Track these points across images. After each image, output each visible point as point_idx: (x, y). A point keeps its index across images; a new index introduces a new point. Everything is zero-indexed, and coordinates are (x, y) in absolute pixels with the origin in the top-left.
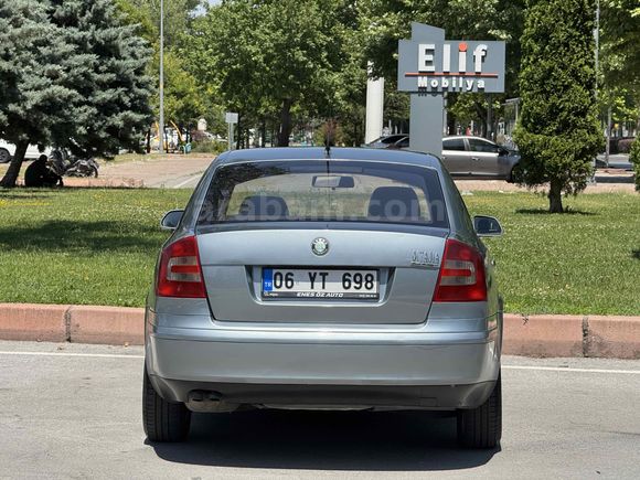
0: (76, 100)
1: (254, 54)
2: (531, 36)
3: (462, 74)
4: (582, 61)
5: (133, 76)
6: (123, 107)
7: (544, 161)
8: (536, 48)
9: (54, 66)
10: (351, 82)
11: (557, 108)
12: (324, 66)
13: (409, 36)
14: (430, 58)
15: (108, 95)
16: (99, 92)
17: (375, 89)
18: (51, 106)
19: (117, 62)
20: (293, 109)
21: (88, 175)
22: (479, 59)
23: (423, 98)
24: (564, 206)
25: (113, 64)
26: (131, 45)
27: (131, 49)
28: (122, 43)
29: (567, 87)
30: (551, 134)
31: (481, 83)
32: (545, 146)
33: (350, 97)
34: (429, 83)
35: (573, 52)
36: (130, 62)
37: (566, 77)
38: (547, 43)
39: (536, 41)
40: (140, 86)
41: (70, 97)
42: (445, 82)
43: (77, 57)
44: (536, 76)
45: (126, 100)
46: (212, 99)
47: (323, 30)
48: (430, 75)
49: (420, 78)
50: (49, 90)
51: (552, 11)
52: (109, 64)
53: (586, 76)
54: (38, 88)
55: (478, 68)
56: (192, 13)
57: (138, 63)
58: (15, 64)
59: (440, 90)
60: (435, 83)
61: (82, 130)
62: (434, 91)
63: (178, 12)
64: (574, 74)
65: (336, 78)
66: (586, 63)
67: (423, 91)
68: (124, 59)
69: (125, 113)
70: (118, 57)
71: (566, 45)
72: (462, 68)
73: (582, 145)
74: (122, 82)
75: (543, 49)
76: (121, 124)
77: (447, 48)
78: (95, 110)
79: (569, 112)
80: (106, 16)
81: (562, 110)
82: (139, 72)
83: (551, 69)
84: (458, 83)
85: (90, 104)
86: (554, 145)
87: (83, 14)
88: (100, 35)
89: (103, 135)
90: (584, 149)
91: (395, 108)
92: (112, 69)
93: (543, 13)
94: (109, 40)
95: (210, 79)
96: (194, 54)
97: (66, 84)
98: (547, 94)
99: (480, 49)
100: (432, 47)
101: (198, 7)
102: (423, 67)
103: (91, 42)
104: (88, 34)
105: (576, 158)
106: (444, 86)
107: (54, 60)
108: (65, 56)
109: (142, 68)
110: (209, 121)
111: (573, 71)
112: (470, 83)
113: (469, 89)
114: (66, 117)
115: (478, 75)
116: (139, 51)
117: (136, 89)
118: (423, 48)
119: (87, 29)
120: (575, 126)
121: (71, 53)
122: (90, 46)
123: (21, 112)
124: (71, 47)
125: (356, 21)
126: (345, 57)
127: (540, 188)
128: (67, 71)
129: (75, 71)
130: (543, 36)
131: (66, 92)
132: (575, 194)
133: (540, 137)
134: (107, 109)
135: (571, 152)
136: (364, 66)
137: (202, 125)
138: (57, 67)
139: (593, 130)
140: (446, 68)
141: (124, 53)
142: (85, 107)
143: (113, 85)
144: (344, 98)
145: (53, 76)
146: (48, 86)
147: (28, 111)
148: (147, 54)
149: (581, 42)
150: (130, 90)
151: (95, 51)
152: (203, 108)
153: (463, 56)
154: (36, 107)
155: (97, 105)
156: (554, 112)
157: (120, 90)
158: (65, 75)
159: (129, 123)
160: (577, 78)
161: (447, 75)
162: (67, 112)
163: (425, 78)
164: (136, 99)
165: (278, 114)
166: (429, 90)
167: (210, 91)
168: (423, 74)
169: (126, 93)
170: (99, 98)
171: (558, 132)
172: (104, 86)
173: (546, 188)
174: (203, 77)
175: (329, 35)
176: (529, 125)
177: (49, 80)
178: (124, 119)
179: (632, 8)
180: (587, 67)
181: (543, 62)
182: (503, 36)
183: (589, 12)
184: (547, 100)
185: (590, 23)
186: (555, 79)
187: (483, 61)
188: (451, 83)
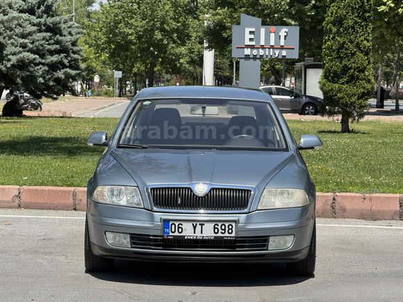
0: (37, 61)
1: (131, 35)
2: (331, 22)
3: (272, 47)
4: (362, 38)
5: (70, 47)
6: (64, 66)
7: (339, 100)
8: (334, 30)
9: (24, 40)
10: (192, 53)
11: (347, 67)
12: (174, 42)
13: (238, 23)
14: (252, 36)
15: (55, 58)
16: (49, 57)
17: (209, 57)
18: (22, 65)
19: (60, 38)
20: (156, 69)
21: (36, 109)
22: (282, 38)
23: (247, 62)
24: (351, 129)
25: (58, 39)
26: (69, 27)
27: (69, 30)
28: (63, 26)
29: (353, 54)
30: (343, 84)
31: (284, 53)
32: (340, 91)
33: (192, 62)
34: (251, 52)
35: (357, 32)
36: (68, 38)
37: (352, 48)
38: (341, 27)
39: (334, 25)
40: (74, 53)
41: (34, 59)
42: (261, 52)
43: (39, 34)
44: (334, 48)
45: (66, 61)
46: (104, 63)
47: (174, 19)
48: (252, 47)
49: (246, 49)
50: (21, 55)
51: (344, 6)
52: (55, 39)
53: (365, 47)
54: (14, 54)
55: (282, 43)
56: (90, 8)
57: (73, 39)
58: (4, 39)
59: (258, 57)
60: (255, 52)
61: (41, 80)
62: (255, 58)
63: (81, 7)
64: (358, 46)
65: (183, 50)
66: (365, 39)
67: (247, 57)
68: (65, 36)
69: (66, 70)
70: (61, 35)
71: (353, 28)
72: (272, 43)
73: (362, 90)
74: (63, 50)
75: (338, 30)
76: (63, 77)
77: (263, 30)
78: (46, 68)
79: (355, 70)
80: (53, 8)
81: (350, 68)
82: (74, 44)
83: (344, 43)
84: (269, 52)
85: (43, 64)
86: (346, 90)
87: (39, 8)
88: (50, 20)
89: (51, 83)
90: (363, 93)
91: (219, 69)
92: (57, 42)
93: (339, 8)
94: (55, 24)
95: (103, 50)
96: (93, 34)
97: (31, 51)
98: (341, 59)
99: (283, 31)
100: (253, 30)
101: (94, 4)
102: (248, 42)
103: (44, 25)
104: (42, 20)
105: (358, 99)
106: (261, 54)
107: (23, 36)
108: (30, 34)
109: (76, 41)
110: (101, 77)
111: (357, 44)
112: (277, 52)
113: (276, 56)
114: (31, 72)
115: (282, 48)
116: (73, 31)
117: (72, 55)
118: (247, 30)
119: (42, 17)
120: (358, 78)
121: (34, 32)
122: (44, 28)
123: (4, 69)
124: (35, 28)
125: (196, 14)
126: (189, 37)
127: (336, 118)
128: (32, 43)
129: (37, 43)
130: (339, 22)
131: (32, 56)
132: (358, 121)
133: (337, 86)
134: (54, 67)
135: (355, 95)
136: (201, 43)
137: (97, 79)
138: (26, 41)
139: (369, 81)
140: (262, 43)
141: (65, 32)
142: (41, 66)
143: (58, 52)
144: (188, 63)
145: (24, 46)
146: (20, 52)
147: (8, 68)
148: (79, 33)
149: (362, 26)
150: (68, 56)
151: (46, 31)
152: (99, 68)
153: (272, 35)
154: (13, 66)
155: (48, 65)
156: (345, 69)
157: (62, 55)
158: (31, 46)
159: (68, 76)
160: (359, 48)
161: (263, 47)
162: (31, 69)
163: (249, 49)
164: (72, 61)
165: (146, 73)
166: (251, 56)
167: (103, 58)
168: (248, 46)
169: (66, 57)
170: (49, 60)
171: (347, 82)
172: (52, 53)
173: (340, 117)
174: (99, 49)
175: (178, 22)
176: (330, 78)
177: (21, 49)
178: (65, 73)
179: (379, 5)
180: (365, 42)
181: (338, 38)
182: (293, 23)
183: (367, 8)
184: (341, 63)
185: (367, 15)
186: (346, 49)
187: (285, 39)
188: (265, 53)
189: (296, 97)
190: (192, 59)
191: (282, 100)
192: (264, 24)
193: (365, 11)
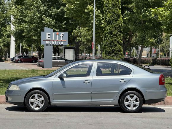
2: (107, 33)
3: (57, 40)
4: (120, 39)
8: (109, 36)
13: (43, 31)
14: (49, 36)
22: (61, 37)
23: (47, 46)
29: (116, 45)
30: (112, 56)
31: (62, 43)
34: (49, 42)
35: (118, 37)
37: (116, 43)
38: (112, 35)
39: (109, 34)
42: (53, 42)
44: (109, 42)
48: (49, 40)
49: (47, 41)
51: (113, 27)
55: (61, 39)
59: (52, 44)
60: (50, 42)
62: (50, 45)
64: (118, 42)
67: (47, 45)
71: (116, 35)
72: (57, 39)
75: (110, 36)
79: (117, 51)
81: (115, 50)
83: (113, 41)
84: (56, 43)
99: (62, 34)
100: (50, 33)
102: (47, 39)
106: (53, 43)
112: (59, 43)
113: (59, 44)
115: (61, 41)
118: (47, 34)
120: (118, 54)
130: (111, 33)
139: (122, 55)
144: (3, 46)
149: (119, 34)
153: (57, 36)
156: (113, 51)
160: (119, 43)
161: (54, 41)
168: (47, 40)
171: (114, 56)
176: (107, 54)
179: (101, 24)
180: (121, 40)
181: (110, 39)
182: (57, 30)
183: (121, 27)
184: (112, 48)
185: (121, 30)
186: (114, 43)
187: (63, 37)
188: (55, 43)
189: (65, 61)
190: (4, 44)
191: (60, 62)
192: (54, 31)
193: (121, 29)
